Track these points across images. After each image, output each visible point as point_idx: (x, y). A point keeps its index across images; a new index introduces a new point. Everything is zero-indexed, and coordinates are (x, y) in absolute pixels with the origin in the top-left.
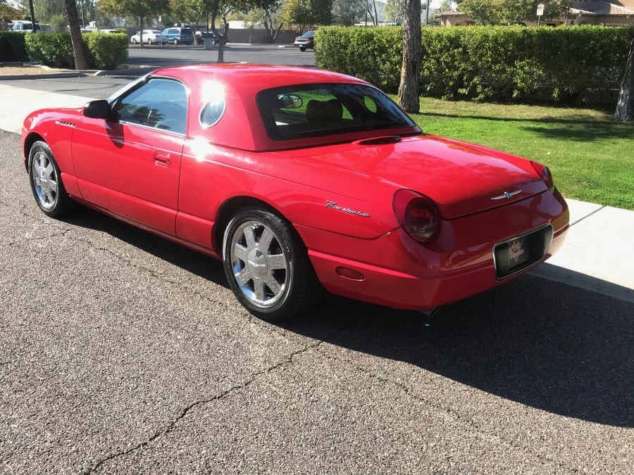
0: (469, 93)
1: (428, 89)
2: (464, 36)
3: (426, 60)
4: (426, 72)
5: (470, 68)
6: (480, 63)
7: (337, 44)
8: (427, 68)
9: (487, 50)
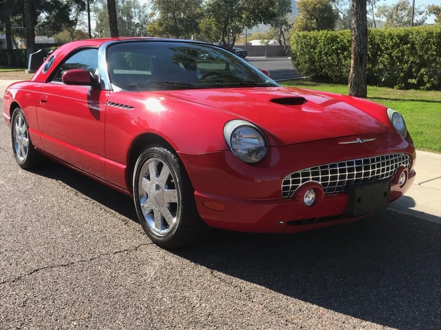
0: (417, 82)
1: (383, 80)
2: (412, 34)
3: (380, 56)
4: (381, 66)
5: (418, 61)
6: (426, 56)
7: (308, 45)
8: (381, 62)
9: (431, 45)
